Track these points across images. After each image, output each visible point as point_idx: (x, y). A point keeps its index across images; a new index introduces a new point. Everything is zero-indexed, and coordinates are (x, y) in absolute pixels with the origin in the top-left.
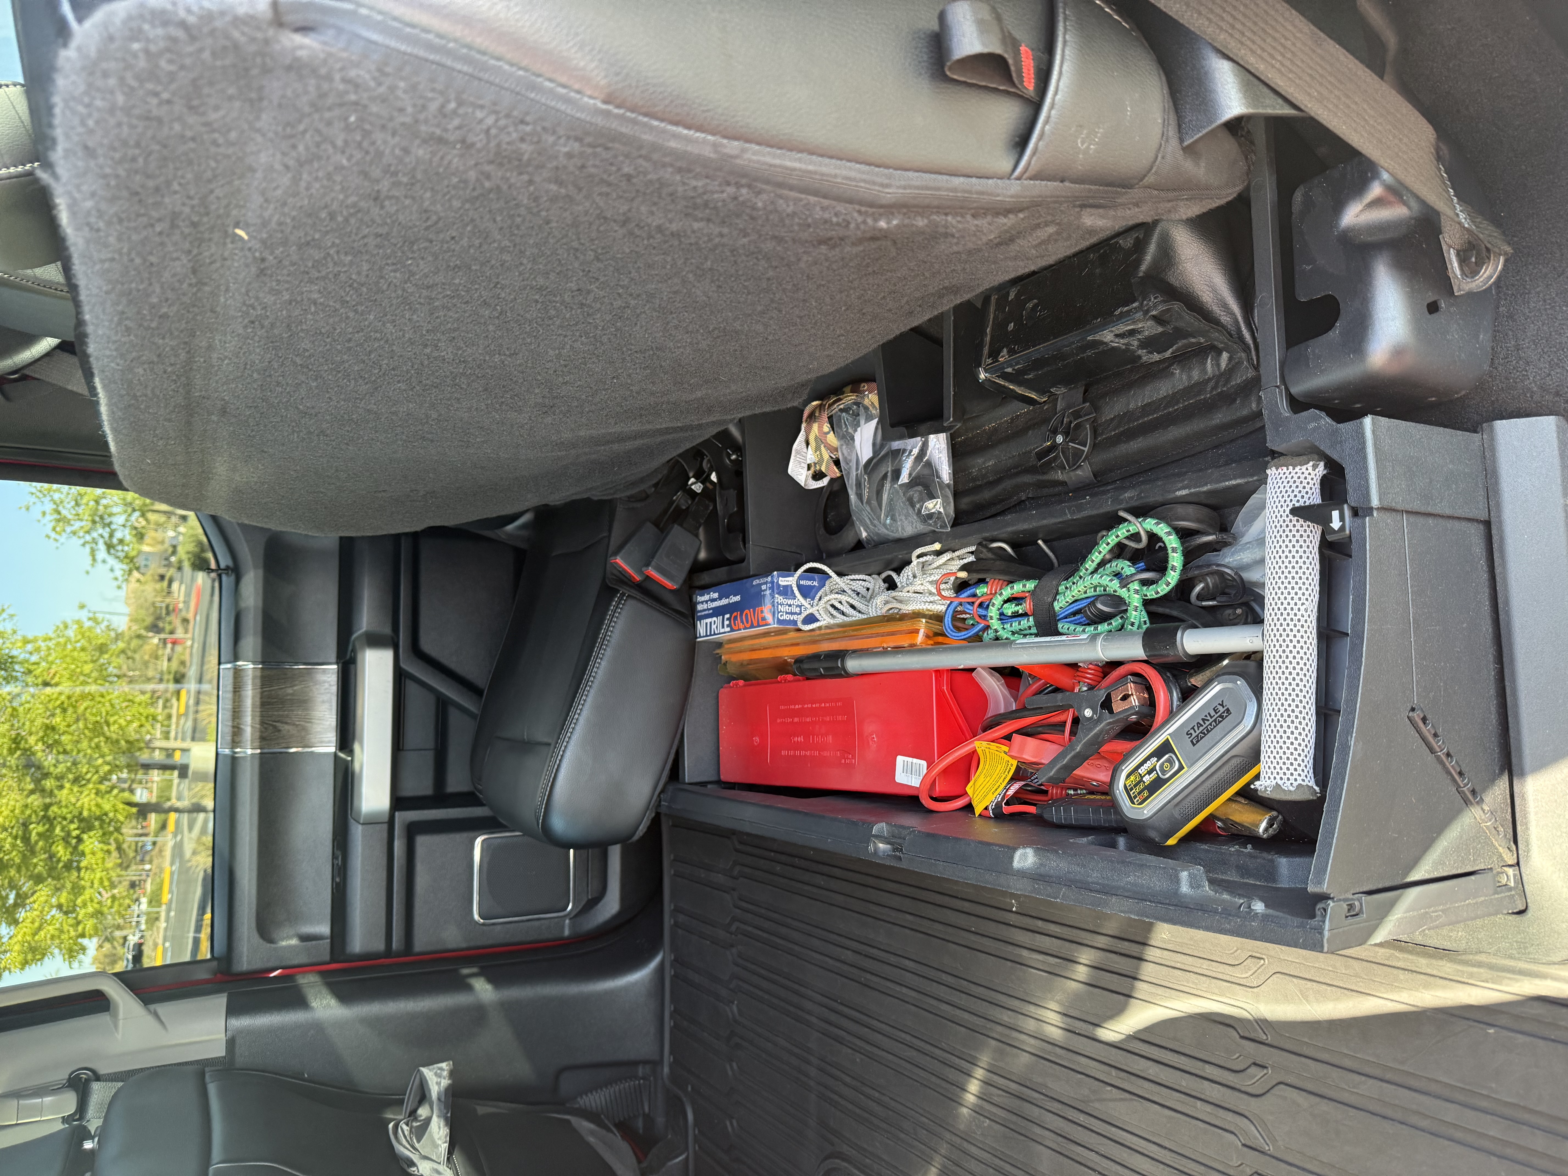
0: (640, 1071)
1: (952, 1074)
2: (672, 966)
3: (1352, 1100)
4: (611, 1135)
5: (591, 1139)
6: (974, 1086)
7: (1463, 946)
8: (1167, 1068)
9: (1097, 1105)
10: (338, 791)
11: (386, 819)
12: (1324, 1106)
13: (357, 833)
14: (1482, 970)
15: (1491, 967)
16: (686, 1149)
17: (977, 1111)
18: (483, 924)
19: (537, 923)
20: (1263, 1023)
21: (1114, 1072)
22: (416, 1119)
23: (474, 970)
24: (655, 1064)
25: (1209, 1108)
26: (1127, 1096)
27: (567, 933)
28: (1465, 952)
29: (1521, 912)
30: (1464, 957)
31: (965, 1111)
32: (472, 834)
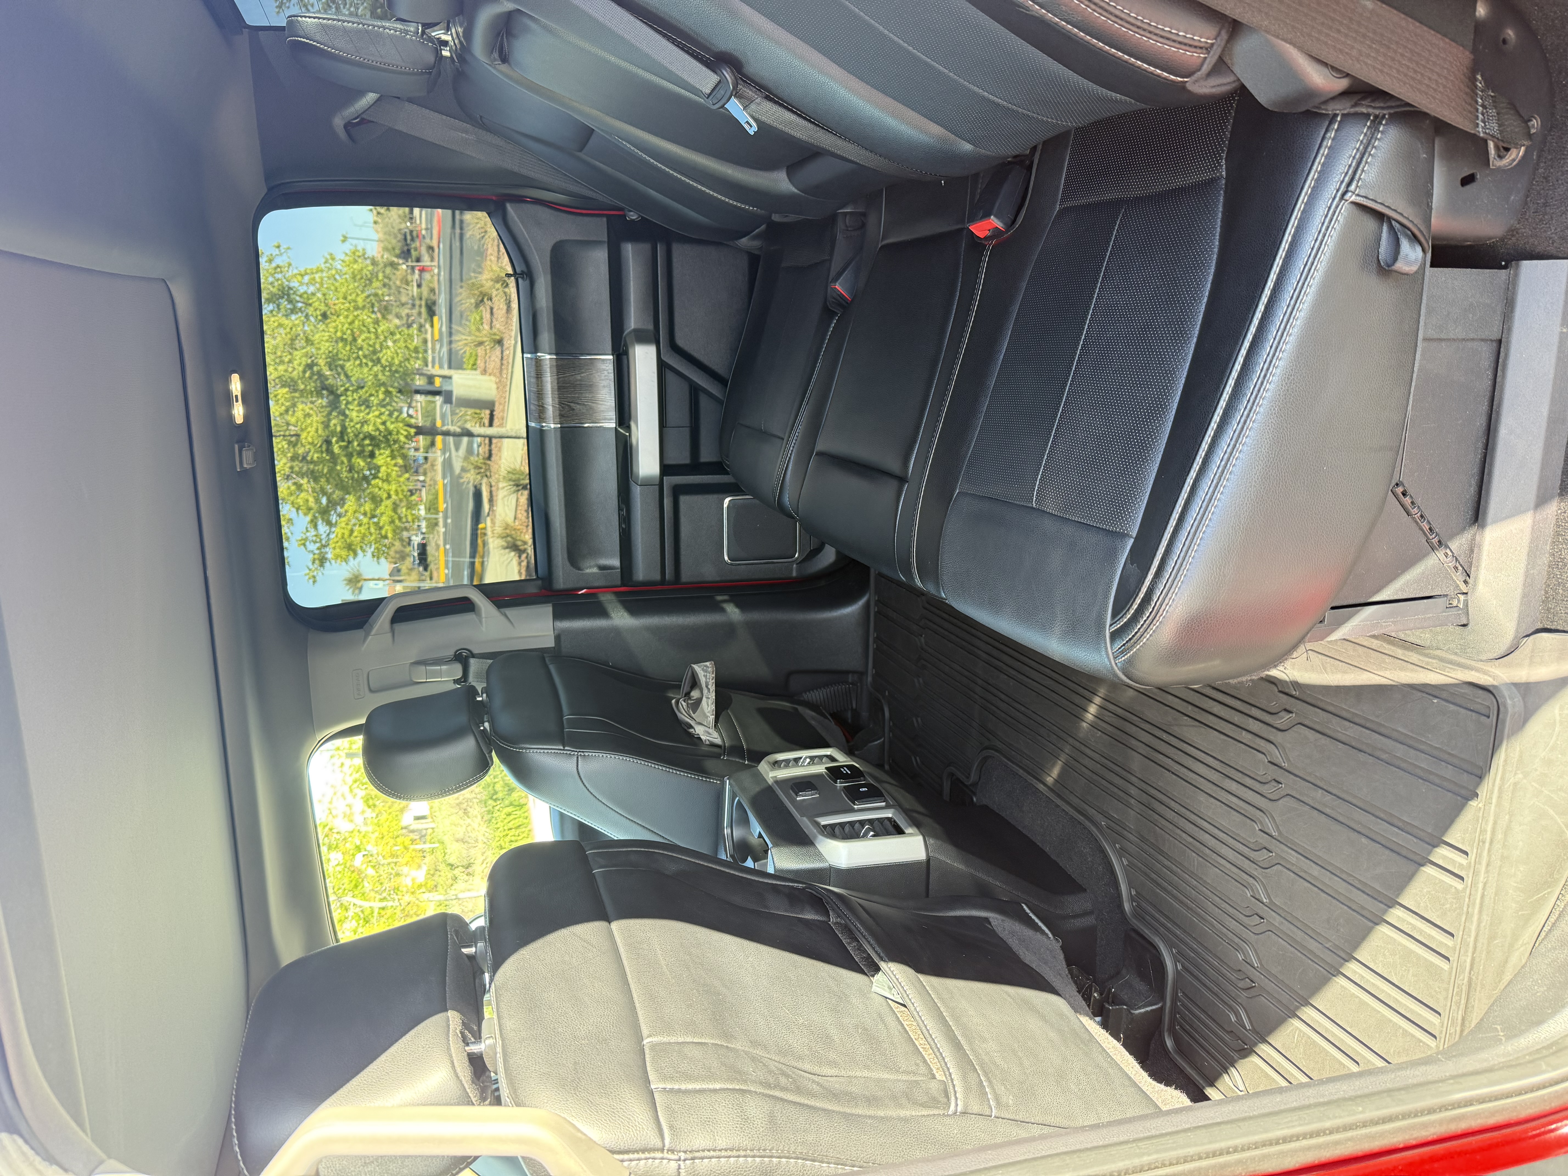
0: (850, 678)
1: (1078, 700)
2: (876, 605)
3: (1343, 738)
4: (827, 721)
5: (813, 723)
6: (1093, 709)
7: (1428, 644)
8: (1226, 708)
9: (1176, 728)
10: (620, 460)
11: (657, 482)
12: (1324, 740)
13: (637, 491)
14: (1434, 661)
15: (1441, 659)
16: (884, 736)
17: (1092, 725)
18: (731, 564)
19: (771, 566)
20: (1296, 684)
21: (1190, 707)
22: (690, 698)
23: (726, 597)
24: (862, 674)
25: (1250, 736)
26: (1197, 724)
27: (794, 574)
28: (1429, 648)
29: (1464, 625)
30: (1427, 651)
31: (1085, 725)
32: (721, 496)
